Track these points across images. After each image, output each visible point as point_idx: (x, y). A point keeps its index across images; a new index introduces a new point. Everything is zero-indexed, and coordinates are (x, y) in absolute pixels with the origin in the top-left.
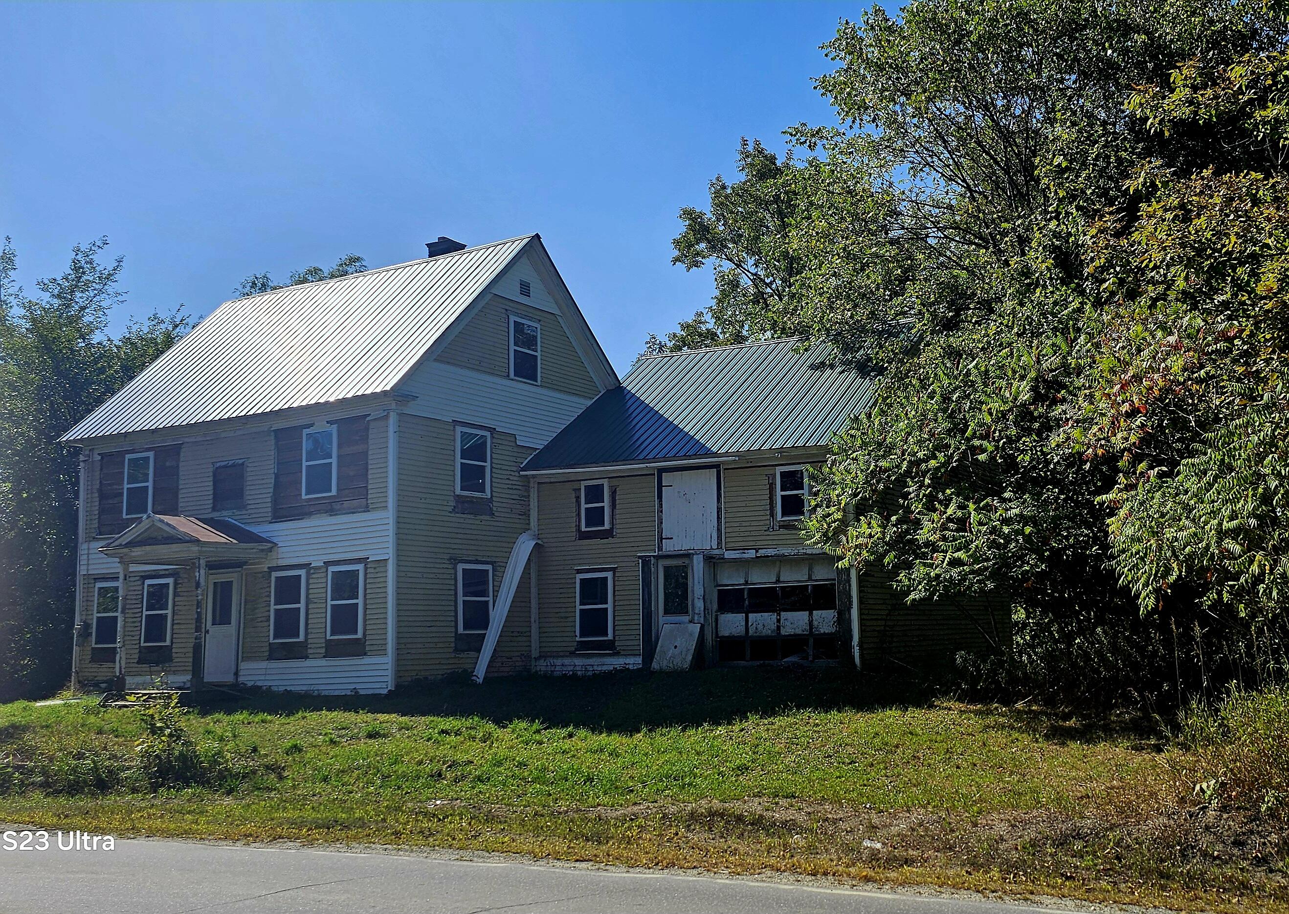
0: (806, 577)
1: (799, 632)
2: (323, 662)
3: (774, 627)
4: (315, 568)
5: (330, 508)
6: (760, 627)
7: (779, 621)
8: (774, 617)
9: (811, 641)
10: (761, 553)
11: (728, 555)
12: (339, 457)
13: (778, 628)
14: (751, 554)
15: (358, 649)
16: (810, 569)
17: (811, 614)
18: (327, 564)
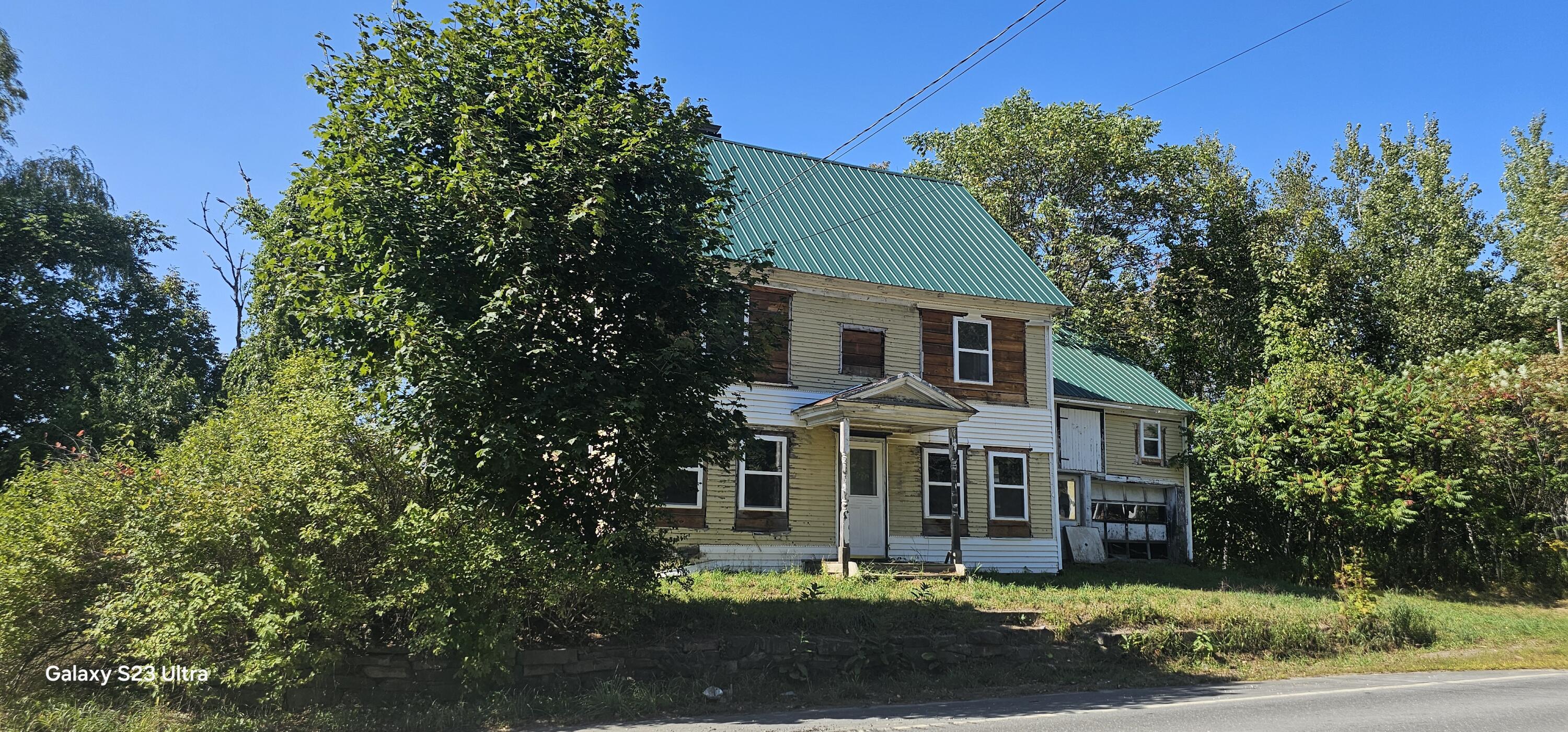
0: (1143, 500)
1: (1140, 538)
2: (988, 541)
3: (1124, 534)
4: (972, 451)
5: (989, 397)
6: (1115, 533)
7: (1127, 529)
8: (1124, 526)
9: (1148, 546)
10: (1130, 479)
11: (1108, 478)
12: (993, 351)
13: (1127, 534)
14: (1124, 479)
15: (1024, 531)
16: (1145, 495)
17: (1147, 527)
18: (988, 449)
